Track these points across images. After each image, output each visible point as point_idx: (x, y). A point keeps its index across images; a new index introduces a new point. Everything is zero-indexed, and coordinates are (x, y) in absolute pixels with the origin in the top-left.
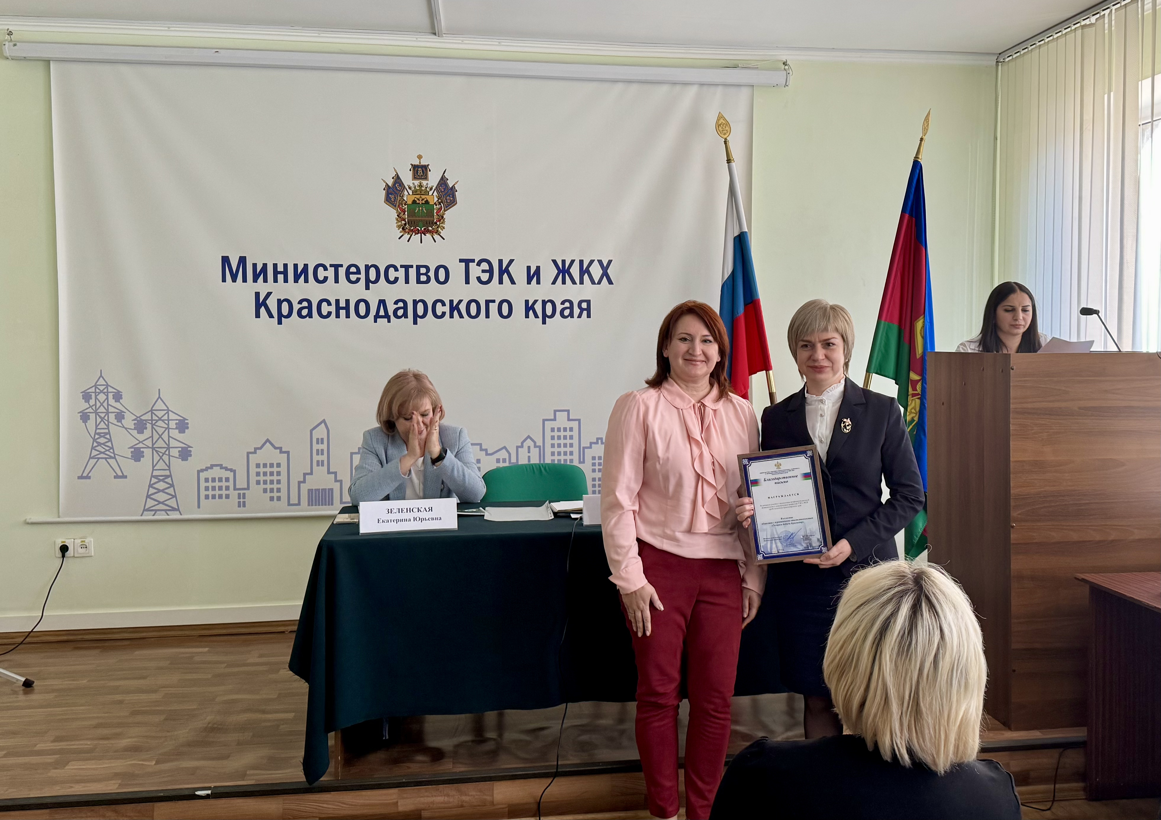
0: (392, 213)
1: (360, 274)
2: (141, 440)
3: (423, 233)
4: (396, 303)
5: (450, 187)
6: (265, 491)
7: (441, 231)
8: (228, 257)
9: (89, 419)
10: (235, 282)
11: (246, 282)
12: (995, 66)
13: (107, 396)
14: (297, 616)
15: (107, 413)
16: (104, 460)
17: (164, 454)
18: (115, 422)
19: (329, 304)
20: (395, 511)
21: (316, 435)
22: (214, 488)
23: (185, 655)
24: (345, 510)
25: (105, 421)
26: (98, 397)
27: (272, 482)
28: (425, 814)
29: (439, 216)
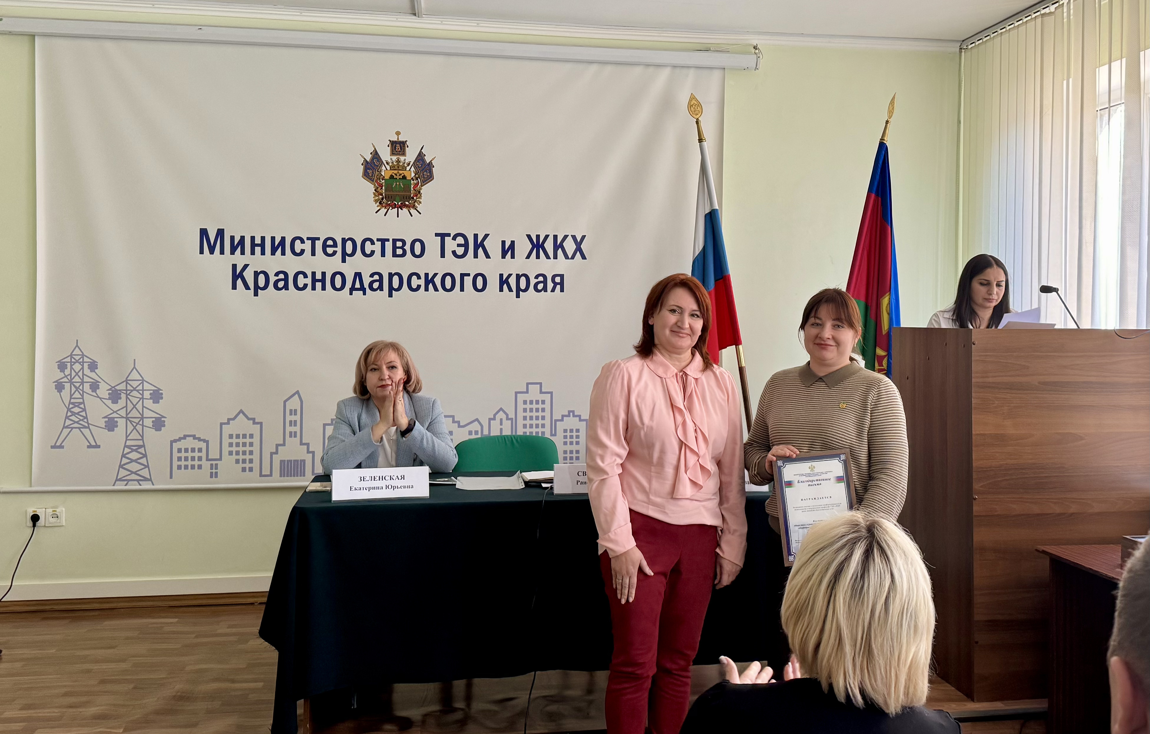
0: (370, 188)
1: (337, 247)
2: (115, 410)
3: (399, 207)
4: (372, 275)
5: (428, 162)
6: (237, 461)
7: (418, 205)
8: (206, 229)
9: (64, 389)
10: (213, 254)
11: (224, 254)
12: (958, 52)
13: (83, 365)
14: (266, 588)
15: (82, 383)
16: (78, 429)
17: (138, 424)
18: (90, 392)
19: (306, 276)
20: (367, 478)
21: (290, 405)
23: (155, 626)
24: (317, 479)
25: (79, 390)
26: (73, 367)
27: (244, 453)
29: (415, 190)
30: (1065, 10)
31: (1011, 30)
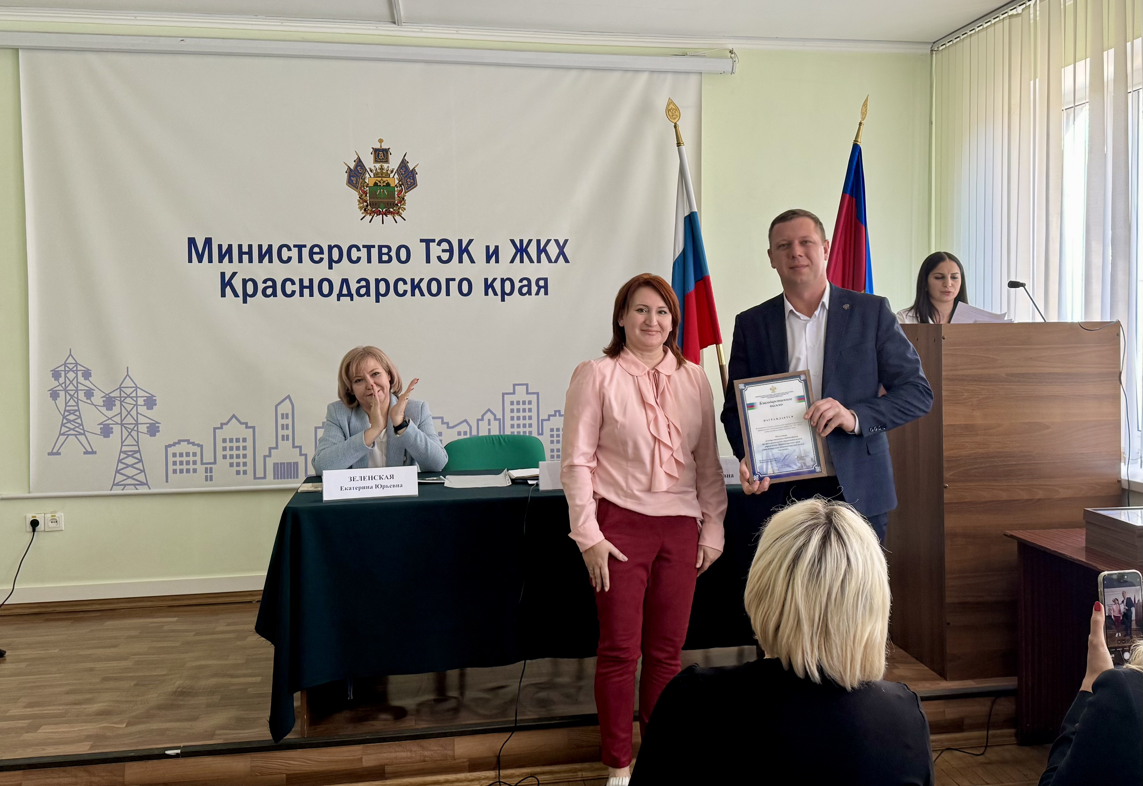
0: (355, 195)
1: (323, 254)
2: (110, 417)
3: (384, 214)
4: (359, 281)
5: (411, 169)
6: (231, 465)
7: (402, 212)
8: (194, 238)
9: (59, 397)
10: (201, 262)
11: (212, 262)
12: (930, 54)
13: (77, 374)
14: (261, 586)
15: (77, 391)
16: (74, 436)
17: (133, 430)
18: (84, 399)
19: (293, 283)
20: (357, 478)
21: (281, 410)
22: (181, 463)
23: (155, 625)
24: (309, 480)
25: (74, 398)
26: (67, 375)
27: (238, 456)
28: (388, 769)
29: (399, 197)
30: (1032, 11)
31: (980, 31)
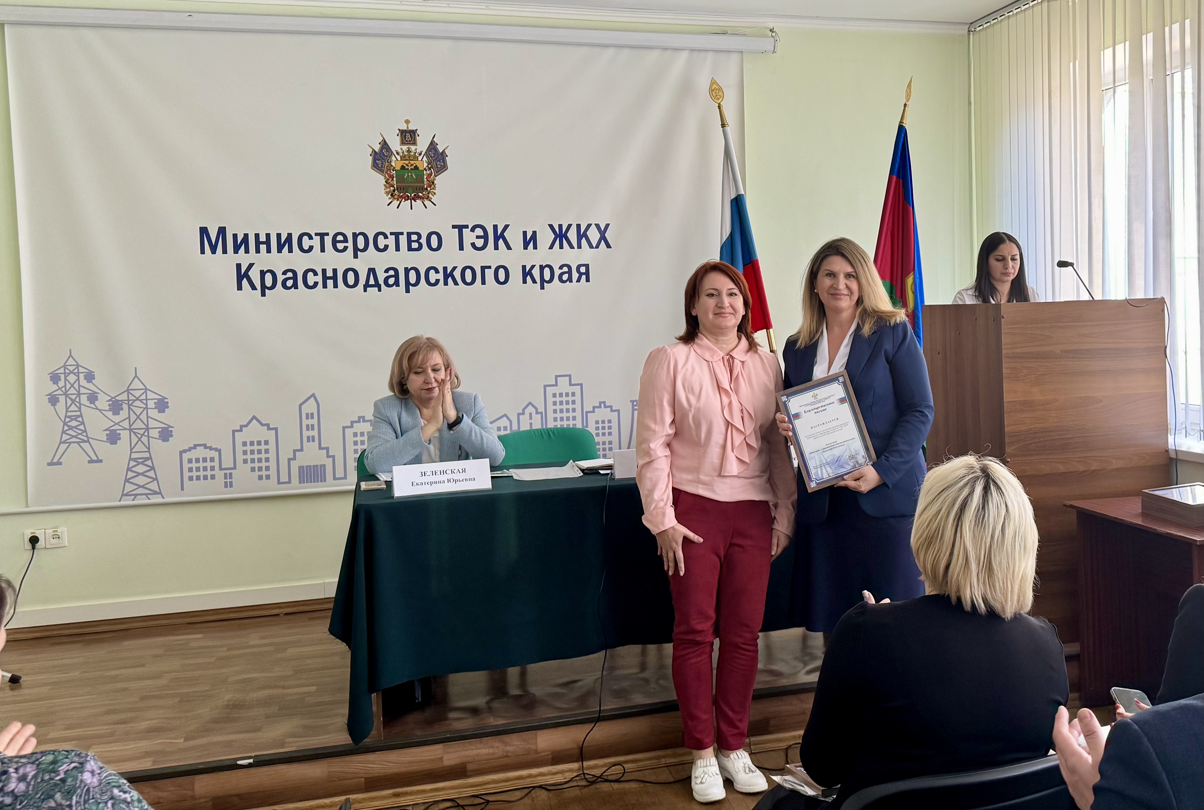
0: (380, 179)
1: (347, 242)
2: (117, 422)
3: (413, 199)
4: (387, 271)
5: (441, 152)
6: (253, 470)
7: (432, 197)
8: (206, 227)
9: (58, 401)
10: (216, 254)
11: (226, 253)
12: (967, 34)
13: (78, 376)
15: (79, 394)
16: (76, 444)
17: (143, 435)
18: (88, 403)
19: (315, 274)
20: (428, 474)
21: (306, 409)
25: (76, 403)
26: (67, 378)
27: (260, 460)
28: (470, 767)
29: (429, 181)
